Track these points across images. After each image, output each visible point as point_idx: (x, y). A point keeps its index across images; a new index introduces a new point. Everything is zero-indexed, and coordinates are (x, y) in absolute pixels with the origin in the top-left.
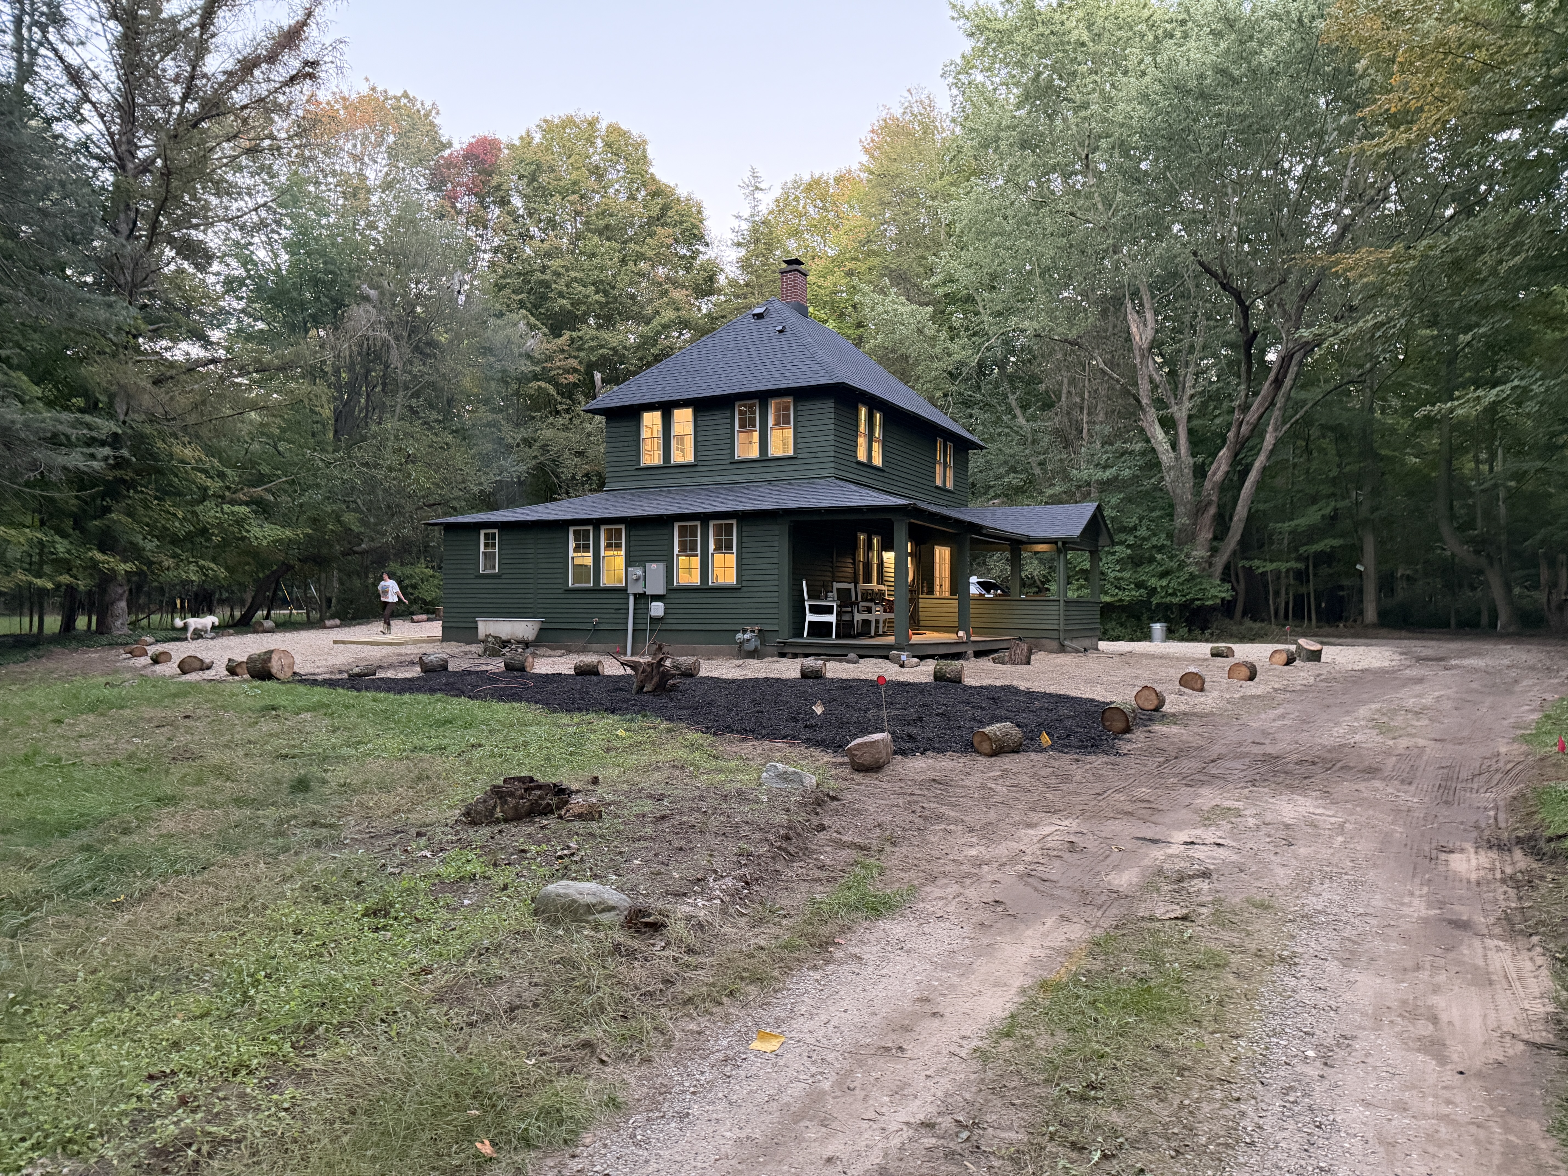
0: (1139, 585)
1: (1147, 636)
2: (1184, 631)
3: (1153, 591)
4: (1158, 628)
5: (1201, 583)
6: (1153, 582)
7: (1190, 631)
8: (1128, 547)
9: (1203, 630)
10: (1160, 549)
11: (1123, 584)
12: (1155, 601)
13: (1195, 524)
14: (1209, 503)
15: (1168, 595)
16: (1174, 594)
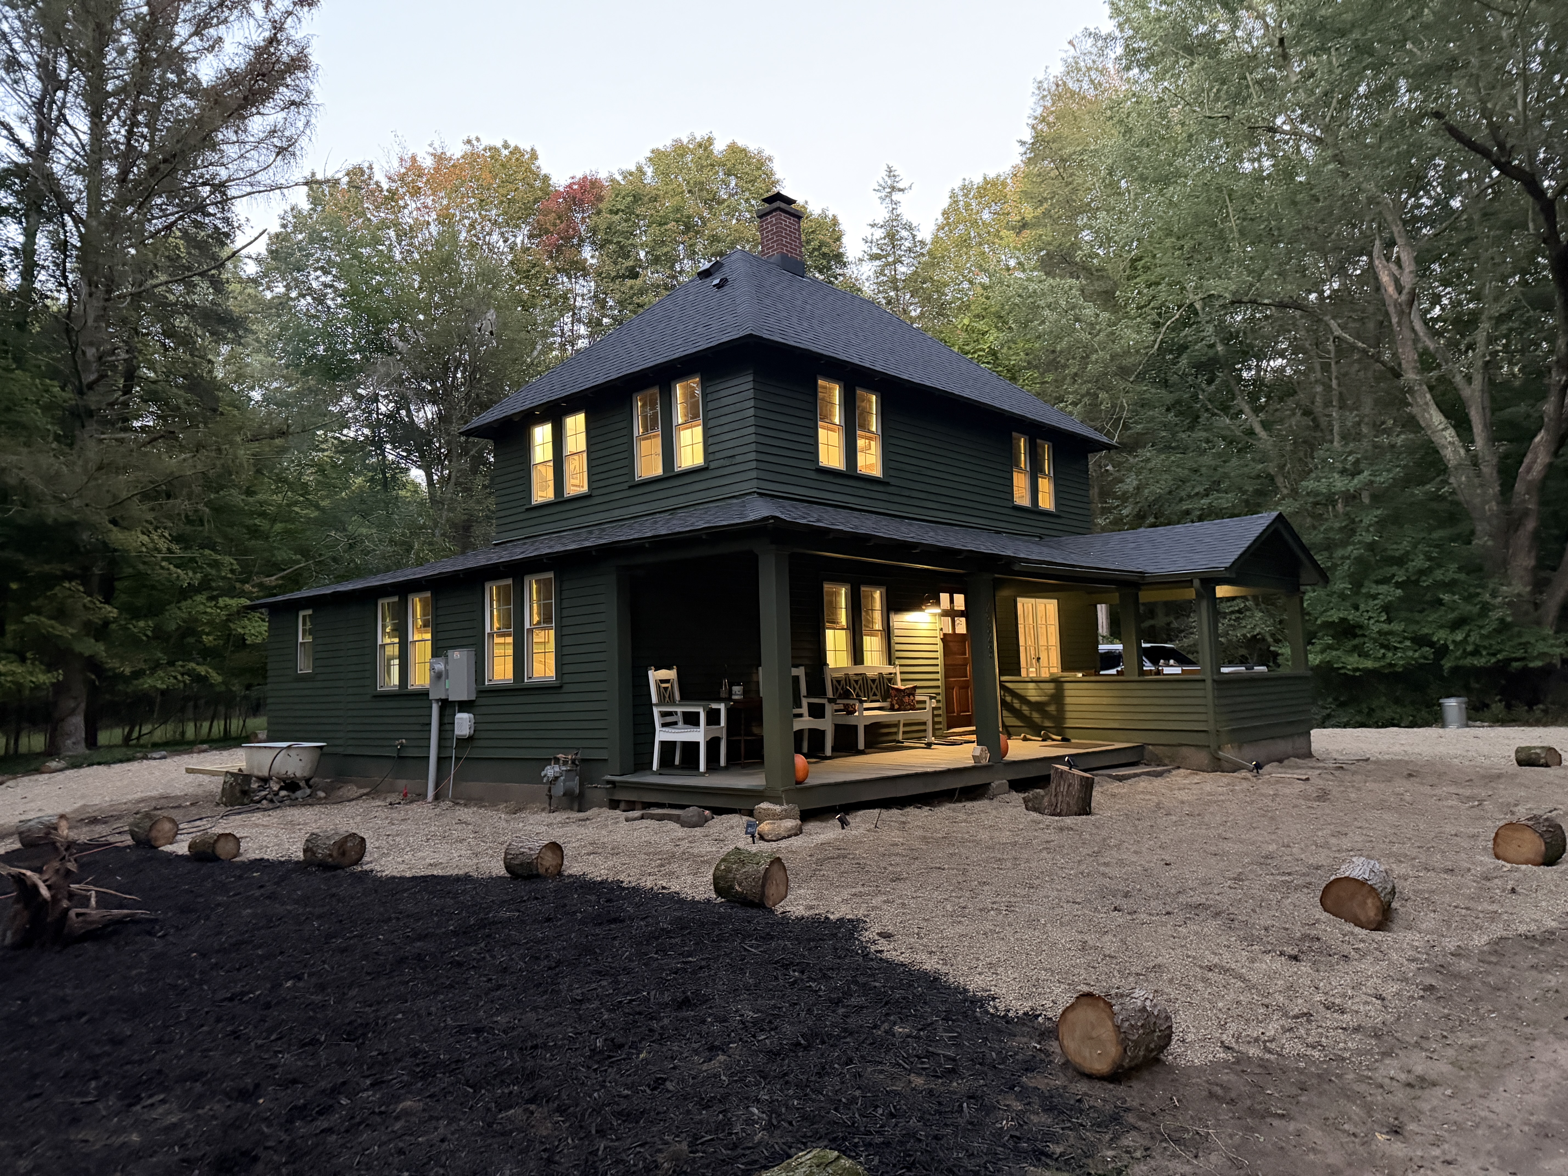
0: (1420, 641)
1: (1436, 719)
2: (1498, 707)
3: (1442, 651)
4: (1452, 705)
5: (1520, 635)
6: (1441, 636)
7: (1509, 707)
8: (1398, 585)
9: (1531, 706)
10: (1450, 586)
11: (1394, 641)
12: (1447, 664)
13: (1507, 546)
14: (1526, 513)
15: (1465, 654)
16: (1476, 653)
